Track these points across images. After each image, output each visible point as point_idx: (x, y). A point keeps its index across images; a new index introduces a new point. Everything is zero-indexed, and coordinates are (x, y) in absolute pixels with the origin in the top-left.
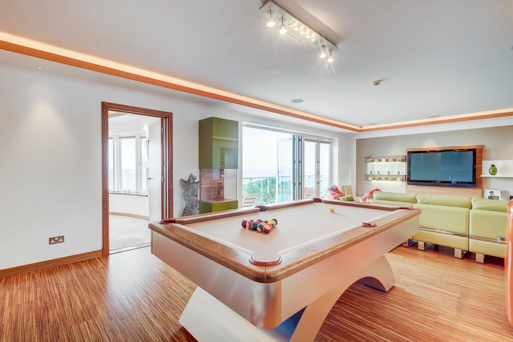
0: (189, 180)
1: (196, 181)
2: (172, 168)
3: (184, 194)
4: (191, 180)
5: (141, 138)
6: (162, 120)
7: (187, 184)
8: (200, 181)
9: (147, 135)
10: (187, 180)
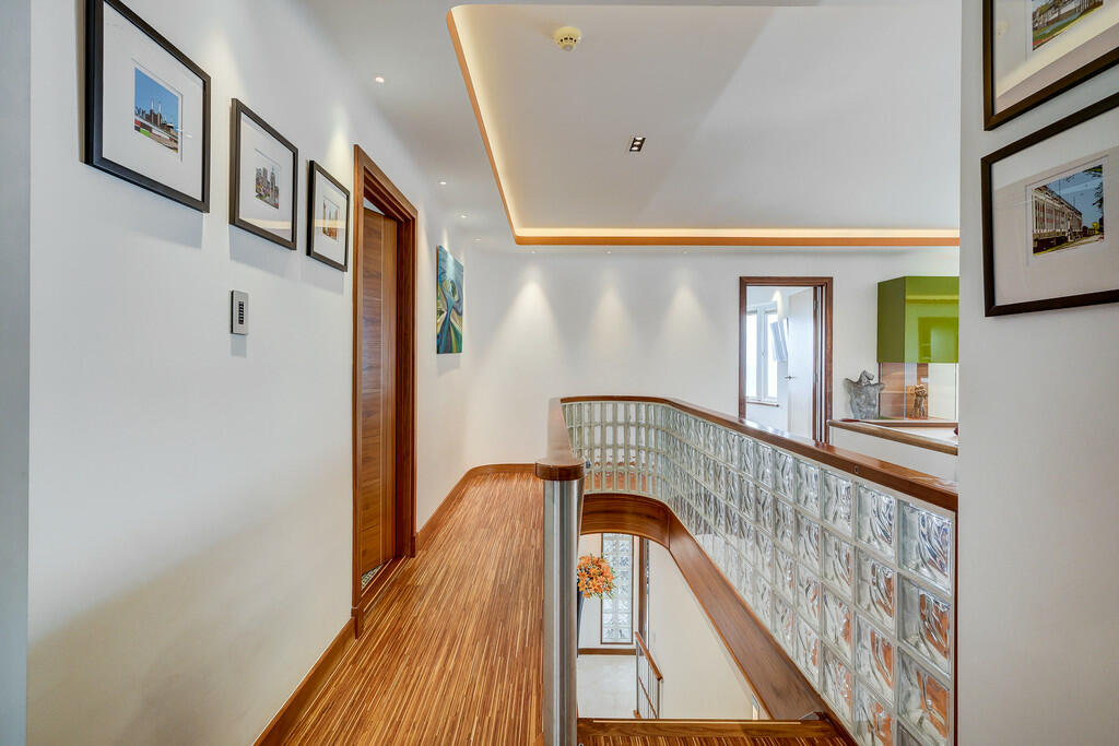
0: (860, 380)
1: (872, 382)
2: (831, 361)
3: (851, 402)
4: (865, 380)
5: (767, 312)
6: (815, 289)
7: (856, 387)
8: (879, 383)
9: (780, 307)
10: (856, 380)
